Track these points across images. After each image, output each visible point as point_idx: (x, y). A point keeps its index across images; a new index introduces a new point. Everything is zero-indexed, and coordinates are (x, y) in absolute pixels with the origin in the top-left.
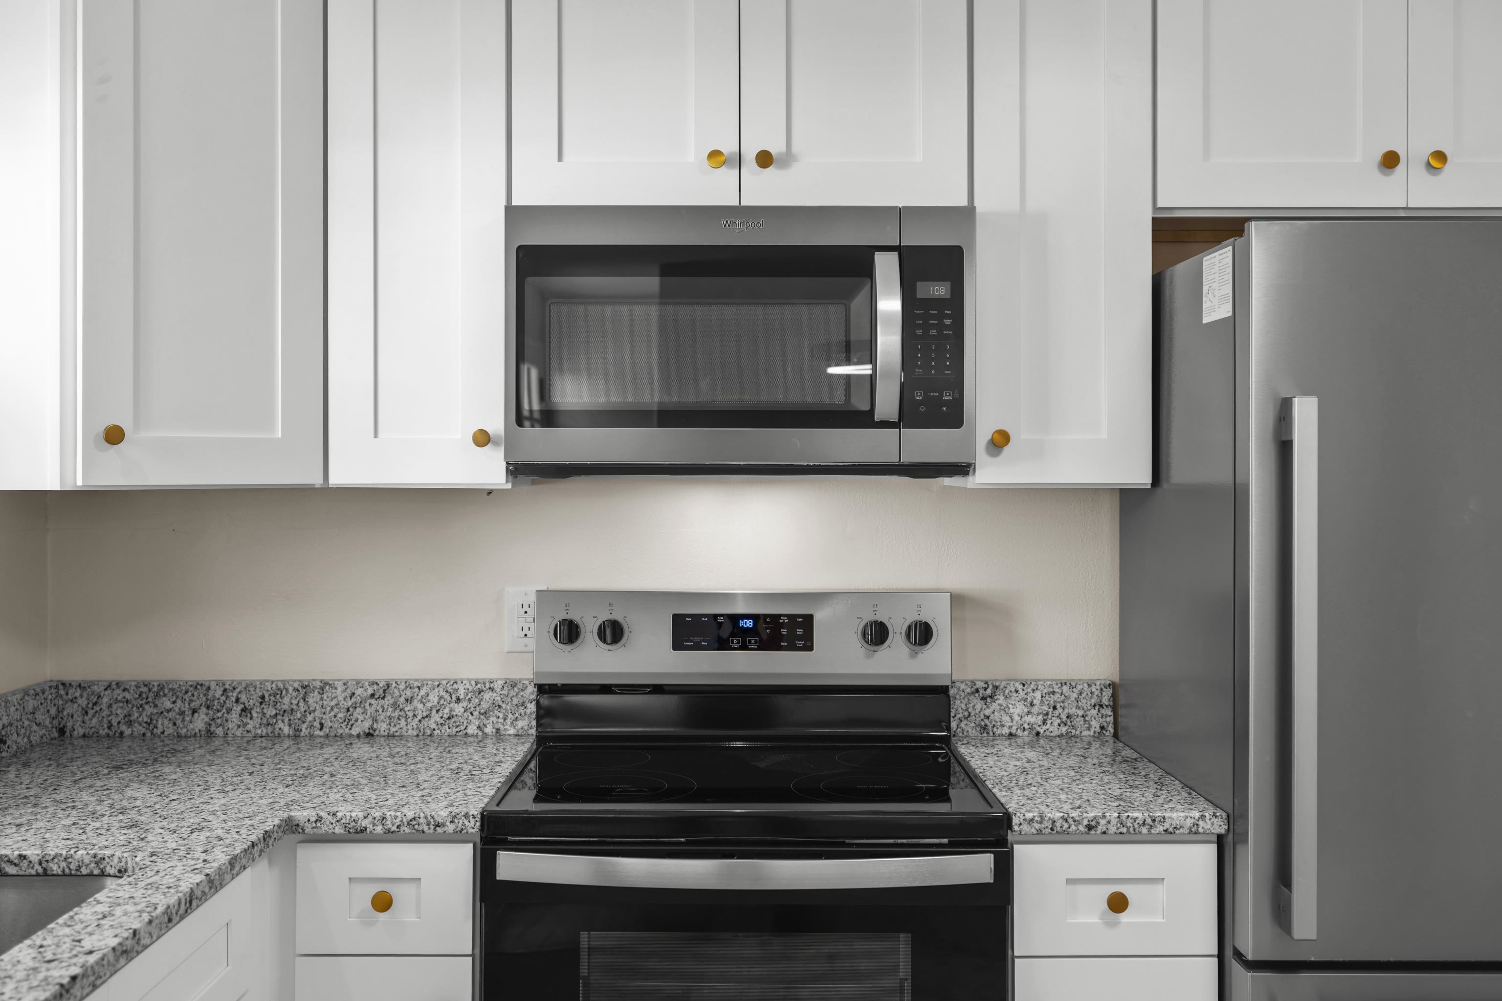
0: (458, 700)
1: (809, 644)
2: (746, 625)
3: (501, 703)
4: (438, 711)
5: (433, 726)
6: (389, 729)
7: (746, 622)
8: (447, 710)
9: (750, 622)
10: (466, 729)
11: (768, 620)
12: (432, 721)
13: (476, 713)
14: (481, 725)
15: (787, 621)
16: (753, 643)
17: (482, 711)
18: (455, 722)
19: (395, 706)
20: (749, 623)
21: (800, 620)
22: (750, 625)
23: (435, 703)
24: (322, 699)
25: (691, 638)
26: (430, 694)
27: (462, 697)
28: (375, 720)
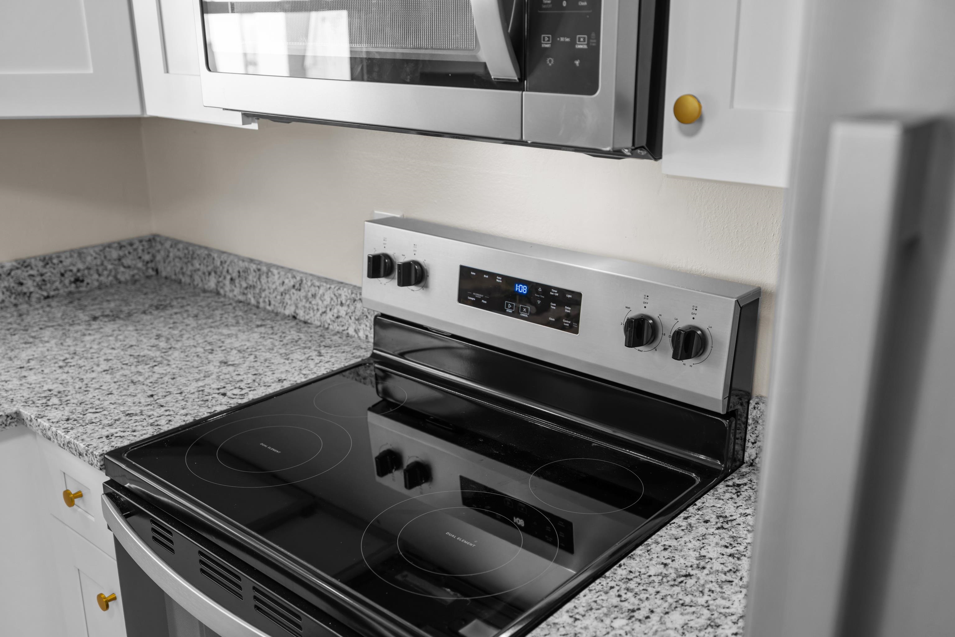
0: (342, 304)
1: (575, 325)
2: (521, 290)
3: (367, 314)
4: (331, 310)
5: (329, 321)
6: (304, 316)
7: (521, 287)
8: (335, 311)
9: (525, 288)
10: (347, 329)
11: (540, 290)
12: (328, 317)
13: (353, 318)
14: (357, 329)
15: (557, 294)
16: (524, 312)
17: (357, 318)
18: (341, 322)
19: (306, 297)
20: (523, 289)
21: (569, 296)
22: (525, 291)
23: (328, 303)
24: (268, 282)
25: (474, 294)
26: (326, 294)
27: (344, 302)
28: (297, 307)
